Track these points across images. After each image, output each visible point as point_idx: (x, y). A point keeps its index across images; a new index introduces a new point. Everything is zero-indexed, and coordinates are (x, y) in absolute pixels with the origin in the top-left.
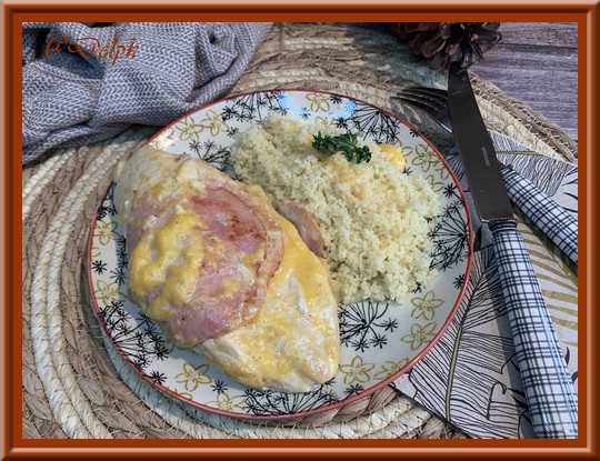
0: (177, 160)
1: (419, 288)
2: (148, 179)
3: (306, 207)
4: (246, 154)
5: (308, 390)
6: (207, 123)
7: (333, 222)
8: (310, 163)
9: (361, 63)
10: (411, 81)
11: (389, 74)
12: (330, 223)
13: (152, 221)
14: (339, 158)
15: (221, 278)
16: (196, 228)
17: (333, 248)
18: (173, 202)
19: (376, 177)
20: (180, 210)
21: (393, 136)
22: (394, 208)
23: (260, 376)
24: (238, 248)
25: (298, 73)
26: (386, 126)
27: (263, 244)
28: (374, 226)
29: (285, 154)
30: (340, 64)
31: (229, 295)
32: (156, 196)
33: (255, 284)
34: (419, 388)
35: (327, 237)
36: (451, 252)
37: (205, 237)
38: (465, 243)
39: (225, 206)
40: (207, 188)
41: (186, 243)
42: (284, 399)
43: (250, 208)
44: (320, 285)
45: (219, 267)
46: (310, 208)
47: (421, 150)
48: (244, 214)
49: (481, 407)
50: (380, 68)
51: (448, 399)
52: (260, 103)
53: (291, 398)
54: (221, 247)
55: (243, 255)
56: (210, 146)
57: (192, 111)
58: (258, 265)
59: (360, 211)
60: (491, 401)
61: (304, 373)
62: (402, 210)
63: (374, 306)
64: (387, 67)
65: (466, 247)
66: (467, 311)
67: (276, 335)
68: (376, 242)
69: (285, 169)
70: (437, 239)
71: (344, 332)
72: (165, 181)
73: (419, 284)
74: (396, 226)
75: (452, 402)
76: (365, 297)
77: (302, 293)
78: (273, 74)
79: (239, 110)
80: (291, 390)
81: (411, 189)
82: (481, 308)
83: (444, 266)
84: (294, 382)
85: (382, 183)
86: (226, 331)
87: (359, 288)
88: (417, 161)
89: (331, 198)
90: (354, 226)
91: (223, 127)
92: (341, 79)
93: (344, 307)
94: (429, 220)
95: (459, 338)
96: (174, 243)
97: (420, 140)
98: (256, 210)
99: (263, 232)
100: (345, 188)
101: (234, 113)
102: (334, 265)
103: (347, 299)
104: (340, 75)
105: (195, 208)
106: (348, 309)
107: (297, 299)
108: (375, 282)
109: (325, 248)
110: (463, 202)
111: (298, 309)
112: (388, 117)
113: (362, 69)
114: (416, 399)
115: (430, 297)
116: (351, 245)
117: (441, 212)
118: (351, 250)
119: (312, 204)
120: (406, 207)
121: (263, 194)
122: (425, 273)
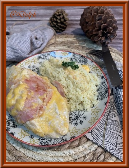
0: (22, 69)
1: (94, 106)
2: (13, 74)
3: (60, 82)
4: (43, 68)
5: (58, 137)
6: (33, 60)
7: (68, 87)
8: (61, 70)
9: (78, 44)
10: (92, 49)
11: (86, 47)
12: (67, 87)
13: (13, 86)
14: (70, 68)
15: (32, 103)
16: (26, 88)
17: (68, 94)
18: (19, 81)
19: (81, 74)
20: (21, 83)
21: (86, 63)
22: (86, 82)
23: (43, 133)
24: (38, 94)
25: (60, 48)
26: (84, 60)
27: (46, 93)
28: (79, 87)
29: (54, 68)
30: (72, 45)
31: (34, 108)
32: (15, 79)
33: (43, 105)
34: (94, 137)
35: (66, 91)
36: (103, 95)
37: (28, 91)
38: (107, 92)
39: (35, 82)
40: (30, 77)
41: (22, 92)
42: (51, 141)
43: (42, 82)
44: (63, 105)
45: (32, 99)
46: (61, 83)
47: (94, 66)
48: (40, 84)
49: (114, 144)
50: (83, 46)
51: (103, 141)
52: (48, 55)
53: (53, 140)
54: (33, 93)
55: (39, 96)
56: (34, 67)
57: (29, 57)
58: (44, 99)
59: (75, 83)
60: (117, 142)
61: (57, 132)
62: (88, 83)
63: (80, 112)
64: (85, 45)
65: (108, 93)
66: (109, 113)
67: (49, 120)
68: (80, 92)
69: (54, 72)
70: (99, 91)
71: (71, 120)
72: (18, 75)
73: (94, 105)
74: (86, 87)
75: (105, 142)
76: (77, 109)
77: (57, 108)
78: (53, 48)
79: (42, 57)
80: (53, 138)
81: (91, 77)
82: (113, 112)
83: (101, 99)
84: (54, 135)
85: (82, 75)
86: (33, 119)
87: (76, 107)
88: (93, 69)
89: (67, 79)
90: (74, 87)
91: (38, 62)
92: (72, 49)
93: (71, 112)
94: (97, 86)
95: (107, 122)
96: (19, 92)
97: (94, 63)
98: (44, 83)
99: (46, 89)
100: (71, 76)
101: (41, 57)
102: (68, 99)
103: (72, 110)
104: (72, 48)
105: (26, 82)
106: (72, 113)
107: (56, 109)
108: (80, 105)
109: (65, 94)
110: (106, 80)
111: (56, 112)
112: (84, 57)
113: (78, 46)
114: (93, 141)
115: (97, 108)
116: (73, 93)
117: (100, 83)
118: (73, 95)
119: (61, 81)
120: (89, 82)
121: (47, 79)
122: (95, 101)
